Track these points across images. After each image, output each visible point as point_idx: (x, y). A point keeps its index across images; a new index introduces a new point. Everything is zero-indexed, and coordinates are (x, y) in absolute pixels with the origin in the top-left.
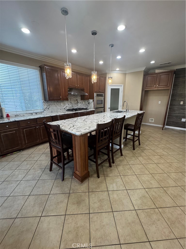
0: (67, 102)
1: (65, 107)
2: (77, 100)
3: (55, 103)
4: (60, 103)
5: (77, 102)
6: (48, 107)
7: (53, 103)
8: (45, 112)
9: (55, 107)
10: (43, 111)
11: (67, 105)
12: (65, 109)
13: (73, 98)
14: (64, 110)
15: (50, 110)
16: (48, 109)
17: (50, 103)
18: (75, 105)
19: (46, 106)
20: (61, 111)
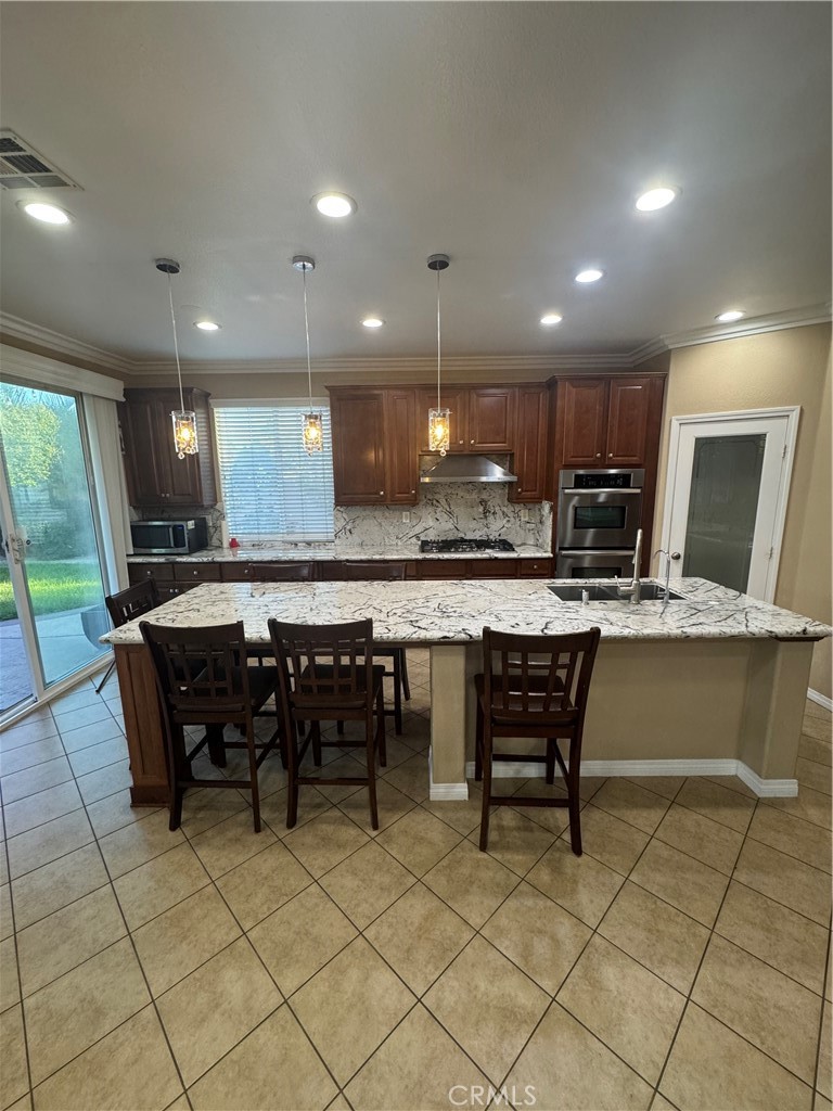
0: (430, 509)
1: (418, 530)
2: (483, 502)
3: (377, 513)
4: (398, 513)
5: (486, 512)
6: (348, 528)
7: (368, 512)
8: (337, 541)
9: (377, 528)
10: (331, 536)
11: (431, 523)
12: (418, 538)
13: (461, 494)
14: (414, 540)
15: (356, 538)
16: (348, 533)
17: (357, 511)
18: (473, 525)
19: (342, 523)
20: (400, 543)
